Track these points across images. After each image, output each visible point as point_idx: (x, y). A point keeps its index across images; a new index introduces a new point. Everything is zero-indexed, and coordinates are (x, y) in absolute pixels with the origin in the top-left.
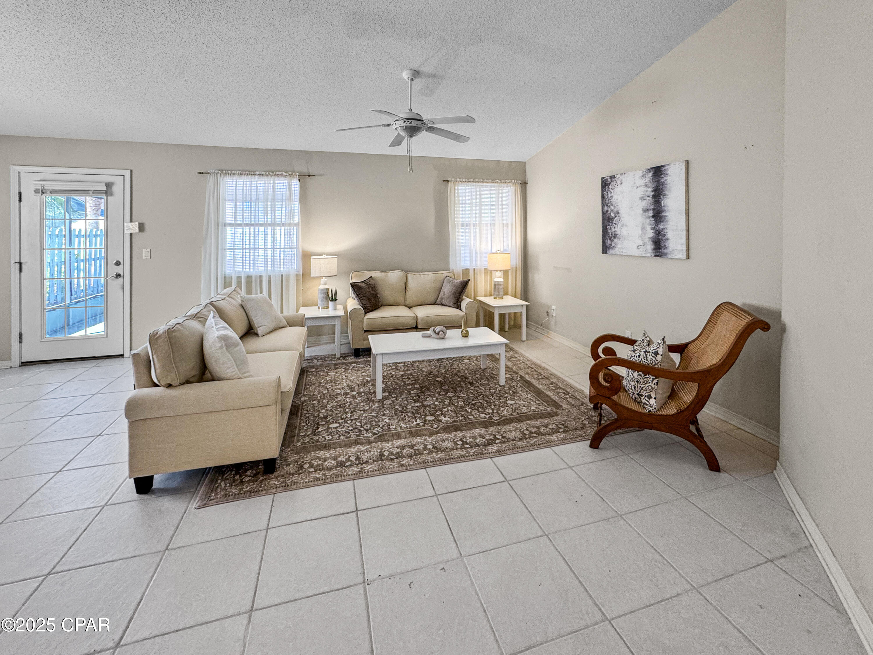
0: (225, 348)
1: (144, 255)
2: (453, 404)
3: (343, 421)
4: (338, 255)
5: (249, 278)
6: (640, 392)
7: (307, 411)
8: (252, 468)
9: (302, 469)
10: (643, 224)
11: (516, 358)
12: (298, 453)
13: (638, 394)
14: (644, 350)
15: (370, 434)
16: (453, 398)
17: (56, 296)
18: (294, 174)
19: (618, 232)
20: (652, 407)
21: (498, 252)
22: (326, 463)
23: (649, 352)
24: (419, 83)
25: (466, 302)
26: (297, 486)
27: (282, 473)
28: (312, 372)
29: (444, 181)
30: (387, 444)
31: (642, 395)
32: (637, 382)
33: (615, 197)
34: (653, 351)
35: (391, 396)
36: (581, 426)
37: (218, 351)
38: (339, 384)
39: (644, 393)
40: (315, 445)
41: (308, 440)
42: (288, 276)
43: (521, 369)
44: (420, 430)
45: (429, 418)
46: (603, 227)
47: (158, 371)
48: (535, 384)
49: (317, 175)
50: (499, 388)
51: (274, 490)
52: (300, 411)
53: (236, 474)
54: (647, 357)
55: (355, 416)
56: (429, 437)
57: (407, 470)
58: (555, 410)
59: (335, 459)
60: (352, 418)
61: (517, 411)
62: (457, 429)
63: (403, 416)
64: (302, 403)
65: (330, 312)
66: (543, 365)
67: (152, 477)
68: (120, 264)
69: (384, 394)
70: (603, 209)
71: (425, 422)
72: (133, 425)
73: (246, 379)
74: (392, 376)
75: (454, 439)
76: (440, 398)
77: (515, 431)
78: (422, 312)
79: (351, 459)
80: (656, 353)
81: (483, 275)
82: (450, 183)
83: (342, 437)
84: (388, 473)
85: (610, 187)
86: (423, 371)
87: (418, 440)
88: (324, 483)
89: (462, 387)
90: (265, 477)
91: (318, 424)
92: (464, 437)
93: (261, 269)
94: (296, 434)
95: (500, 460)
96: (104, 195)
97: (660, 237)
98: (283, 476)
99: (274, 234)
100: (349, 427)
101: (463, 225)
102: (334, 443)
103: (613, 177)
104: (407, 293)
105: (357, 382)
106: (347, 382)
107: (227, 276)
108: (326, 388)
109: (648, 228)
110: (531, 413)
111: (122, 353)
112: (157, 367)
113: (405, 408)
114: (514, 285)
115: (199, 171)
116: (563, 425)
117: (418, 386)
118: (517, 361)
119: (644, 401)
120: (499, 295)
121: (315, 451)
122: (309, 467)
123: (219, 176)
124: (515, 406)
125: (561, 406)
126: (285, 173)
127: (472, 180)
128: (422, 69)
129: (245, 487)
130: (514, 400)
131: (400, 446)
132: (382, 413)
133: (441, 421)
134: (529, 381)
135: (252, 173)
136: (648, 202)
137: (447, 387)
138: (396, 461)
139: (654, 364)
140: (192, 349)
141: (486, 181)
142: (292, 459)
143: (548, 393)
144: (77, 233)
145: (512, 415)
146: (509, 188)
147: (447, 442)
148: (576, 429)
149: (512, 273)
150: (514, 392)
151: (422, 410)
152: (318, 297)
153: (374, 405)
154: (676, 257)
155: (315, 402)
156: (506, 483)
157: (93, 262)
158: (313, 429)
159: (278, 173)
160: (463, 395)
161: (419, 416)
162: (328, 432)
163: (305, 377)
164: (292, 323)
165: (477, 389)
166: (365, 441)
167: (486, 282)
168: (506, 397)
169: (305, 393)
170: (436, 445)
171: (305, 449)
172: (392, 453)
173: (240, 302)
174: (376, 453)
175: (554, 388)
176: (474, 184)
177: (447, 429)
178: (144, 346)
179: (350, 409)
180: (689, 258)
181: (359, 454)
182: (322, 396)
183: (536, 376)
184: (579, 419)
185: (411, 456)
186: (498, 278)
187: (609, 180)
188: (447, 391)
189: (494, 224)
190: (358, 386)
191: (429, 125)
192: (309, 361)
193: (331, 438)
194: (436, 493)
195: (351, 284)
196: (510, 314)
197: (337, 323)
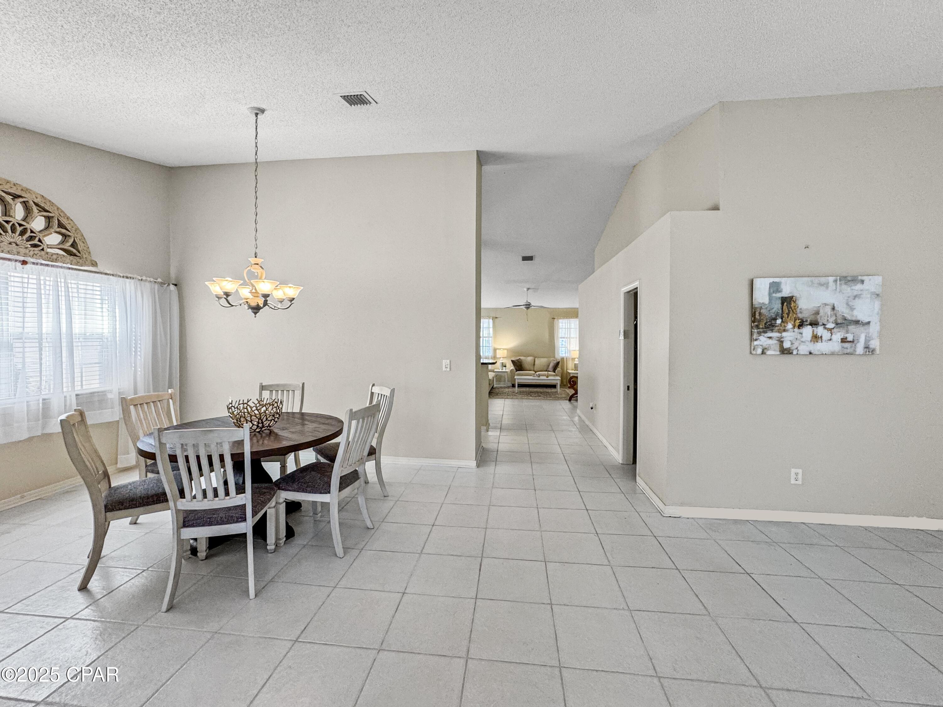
65: (504, 371)
81: (569, 360)
82: (555, 319)
104: (535, 366)
176: (567, 319)
195: (512, 360)
197: (506, 374)
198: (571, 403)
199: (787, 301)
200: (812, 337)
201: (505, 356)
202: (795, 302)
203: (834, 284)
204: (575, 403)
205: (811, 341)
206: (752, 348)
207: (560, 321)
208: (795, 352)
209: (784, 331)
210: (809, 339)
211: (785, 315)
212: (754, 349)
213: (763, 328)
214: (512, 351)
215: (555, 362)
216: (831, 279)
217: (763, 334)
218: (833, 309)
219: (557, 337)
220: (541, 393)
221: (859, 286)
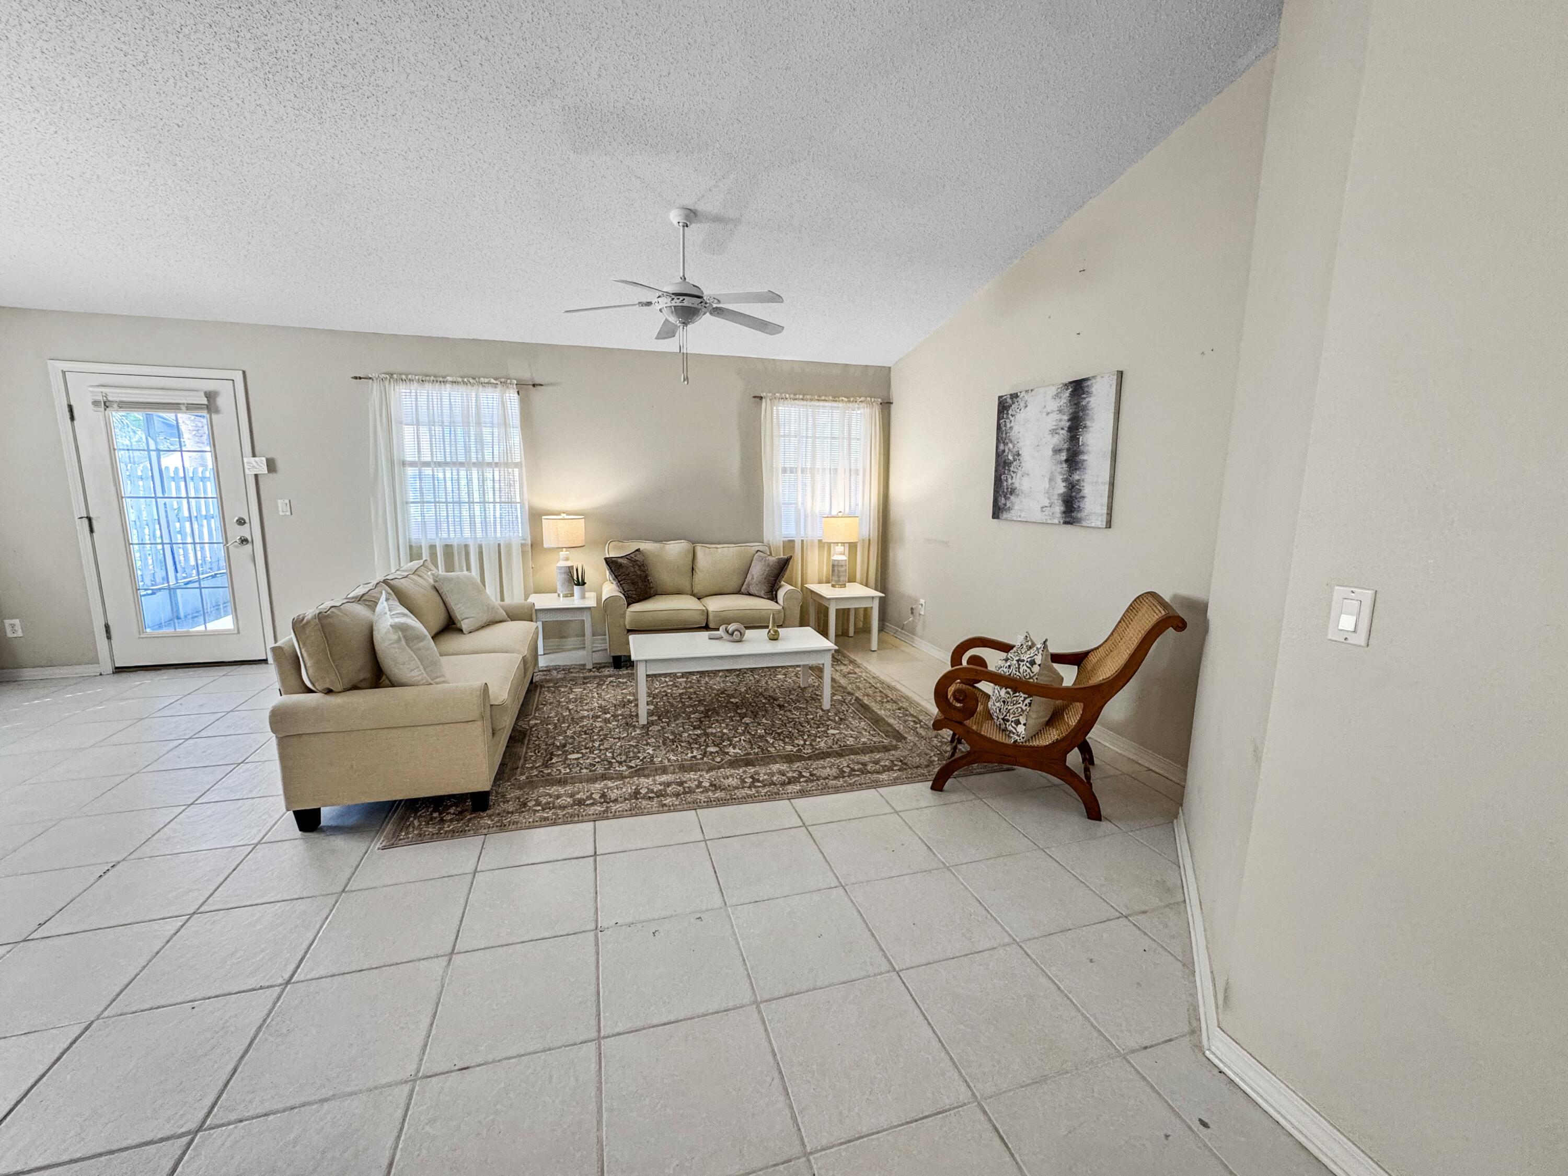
0: (403, 642)
1: (280, 509)
2: (748, 732)
3: (588, 750)
4: (585, 515)
5: (448, 549)
6: (1006, 716)
7: (538, 737)
8: (456, 805)
9: (525, 807)
10: (1052, 473)
11: (855, 673)
12: (520, 788)
13: (1003, 719)
14: (1017, 658)
15: (625, 768)
16: (751, 725)
17: (154, 574)
18: (509, 381)
19: (1017, 485)
20: (1019, 736)
21: (840, 514)
22: (559, 801)
23: (1023, 661)
24: (697, 231)
25: (785, 589)
26: (518, 826)
27: (497, 811)
28: (548, 687)
29: (755, 397)
30: (646, 780)
31: (1008, 721)
32: (1004, 702)
33: (1016, 429)
34: (1029, 660)
35: (661, 720)
36: (926, 763)
37: (395, 646)
38: (587, 704)
39: (1011, 718)
40: (546, 780)
41: (536, 773)
42: (509, 546)
43: (859, 688)
44: (696, 764)
45: (712, 749)
46: (996, 477)
47: (310, 671)
48: (874, 709)
49: (548, 385)
50: (821, 713)
51: (486, 830)
52: (527, 738)
53: (434, 811)
54: (1019, 668)
55: (606, 745)
56: (707, 772)
57: (669, 811)
58: (894, 742)
59: (572, 796)
60: (602, 747)
61: (839, 743)
62: (748, 763)
63: (674, 747)
64: (532, 727)
65: (576, 602)
66: (894, 684)
67: (319, 810)
68: (245, 523)
69: (651, 718)
70: (997, 447)
71: (705, 754)
72: (283, 743)
73: (436, 686)
74: (666, 695)
75: (742, 776)
76: (732, 725)
77: (830, 767)
78: (715, 605)
79: (593, 796)
80: (1033, 663)
81: (817, 551)
82: (764, 400)
83: (584, 771)
84: (643, 814)
85: (1010, 412)
86: (713, 689)
87: (692, 775)
88: (555, 824)
89: (766, 711)
90: (473, 815)
91: (552, 754)
92: (757, 773)
93: (467, 534)
94: (520, 766)
95: (800, 803)
96: (206, 411)
97: (1074, 494)
98: (499, 814)
99: (483, 481)
100: (595, 758)
101: (784, 470)
102: (572, 778)
103: (1014, 396)
104: (696, 576)
105: (614, 702)
106: (599, 702)
107: (414, 544)
108: (568, 708)
109: (1059, 478)
110: (859, 746)
111: (265, 658)
112: (308, 665)
113: (678, 737)
114: (866, 566)
115: (353, 376)
116: (901, 761)
117: (702, 709)
118: (857, 678)
119: (1010, 728)
120: (839, 581)
121: (544, 787)
122: (535, 805)
123: (387, 383)
124: (837, 736)
125: (905, 738)
126: (495, 379)
127: (801, 397)
128: (700, 207)
129: (446, 826)
130: (838, 729)
131: (664, 783)
132: (645, 742)
133: (727, 753)
134: (867, 705)
135: (441, 379)
136: (1060, 439)
137: (744, 711)
138: (655, 800)
139: (1028, 677)
140: (357, 642)
141: (823, 398)
142: (512, 795)
143: (891, 721)
144: (172, 475)
145: (831, 747)
146: (862, 410)
147: (731, 779)
148: (917, 767)
149: (863, 547)
150: (841, 719)
151: (703, 739)
152: (558, 580)
153: (635, 731)
154: (1093, 525)
155: (549, 726)
156: (803, 829)
157: (205, 522)
158: (544, 760)
159: (482, 380)
160: (766, 722)
161: (697, 746)
162: (565, 763)
163: (537, 695)
164: (514, 615)
165: (788, 714)
166: (615, 776)
167: (820, 563)
168: (828, 726)
169: (537, 715)
170: (714, 783)
171: (531, 784)
172: (652, 791)
173: (432, 581)
174: (629, 791)
175: (901, 715)
176: (805, 402)
177: (735, 763)
178: (287, 638)
179: (600, 736)
180: (1110, 527)
181: (606, 790)
182: (561, 719)
183: (879, 699)
184: (926, 754)
185: (677, 795)
186: (840, 555)
187: (1009, 401)
188: (743, 716)
189: (836, 470)
190: (615, 706)
191: (714, 306)
192: (545, 673)
193: (568, 771)
194: (704, 837)
195: (606, 559)
196: (856, 609)
197: (586, 615)
201: (580, 541)
207: (782, 408)
214: (604, 521)
215: (771, 558)
219: (771, 466)
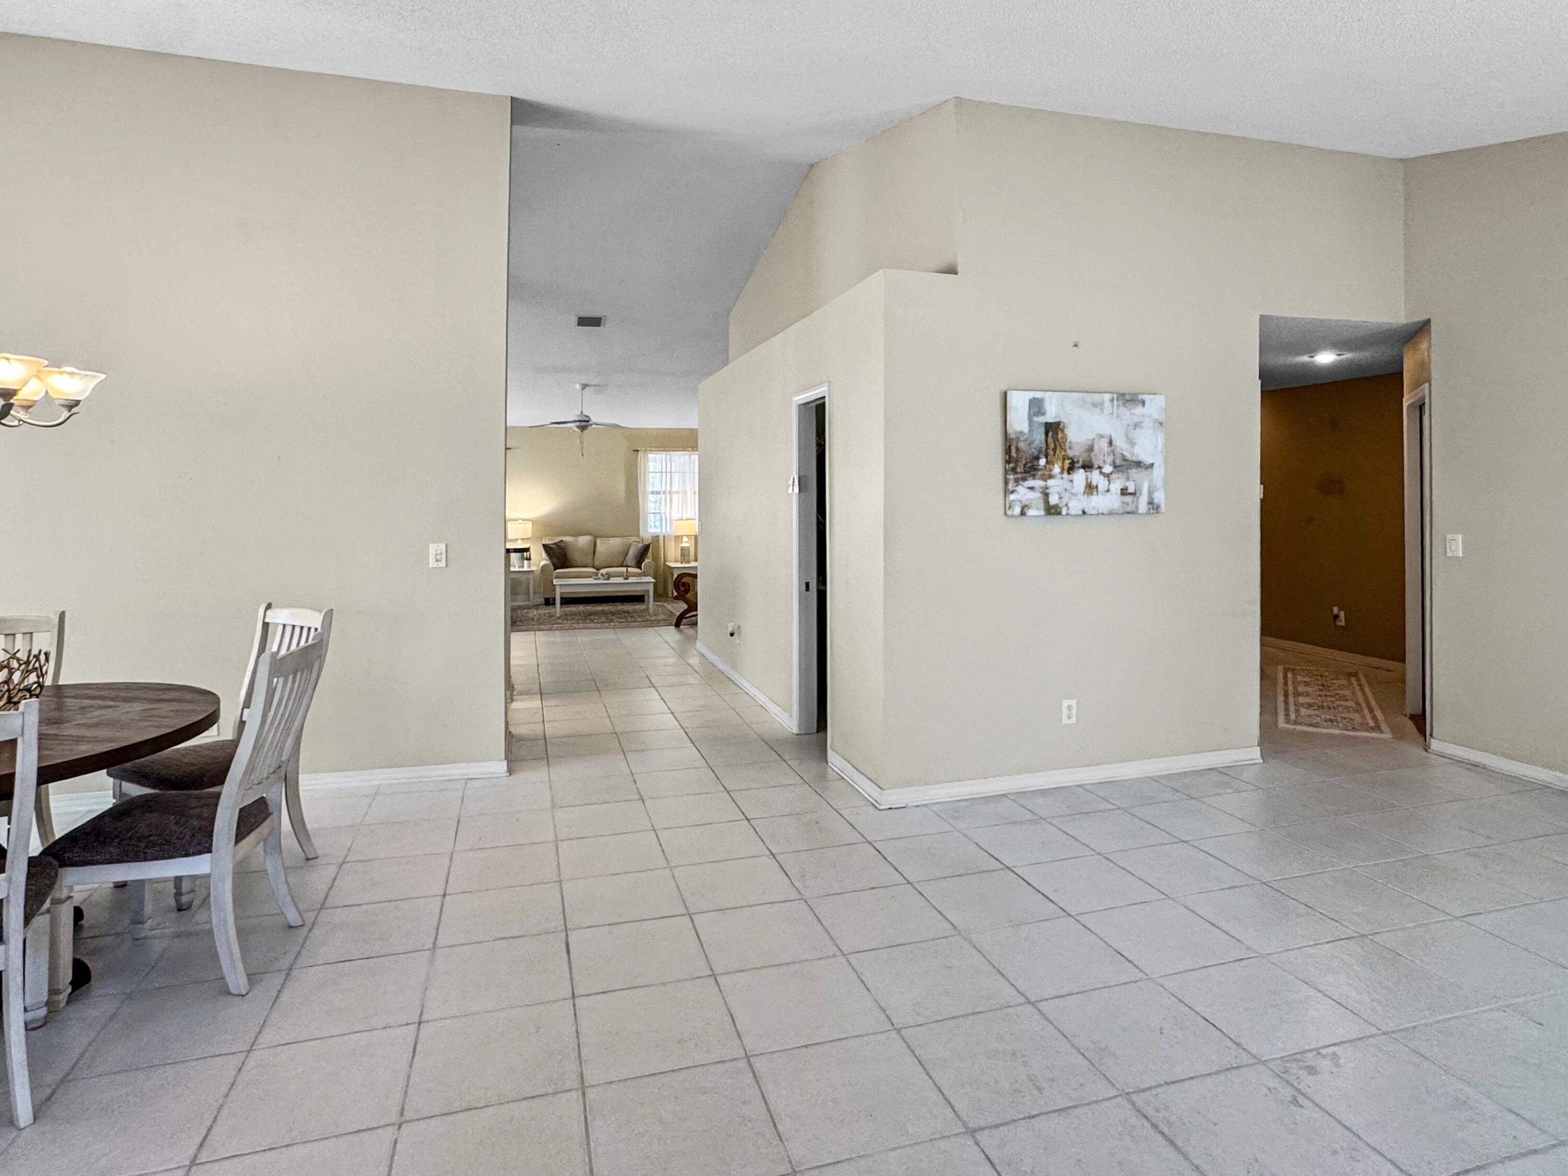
21: (684, 519)
24: (589, 391)
25: (647, 562)
29: (634, 451)
65: (525, 568)
82: (640, 452)
101: (653, 493)
104: (595, 556)
120: (685, 558)
128: (589, 383)
150: (655, 615)
167: (675, 549)
176: (664, 452)
186: (685, 543)
195: (543, 545)
197: (531, 576)
198: (681, 631)
199: (1053, 429)
200: (1086, 487)
201: (529, 535)
202: (1062, 431)
203: (1110, 404)
204: (690, 631)
205: (1084, 493)
206: (1008, 506)
207: (651, 456)
208: (1064, 512)
209: (1051, 477)
210: (1082, 490)
211: (1051, 452)
212: (1010, 507)
213: (1021, 473)
214: (543, 525)
215: (641, 545)
216: (1107, 397)
217: (1021, 483)
218: (1111, 443)
219: (644, 490)
220: (613, 614)
221: (1139, 410)
